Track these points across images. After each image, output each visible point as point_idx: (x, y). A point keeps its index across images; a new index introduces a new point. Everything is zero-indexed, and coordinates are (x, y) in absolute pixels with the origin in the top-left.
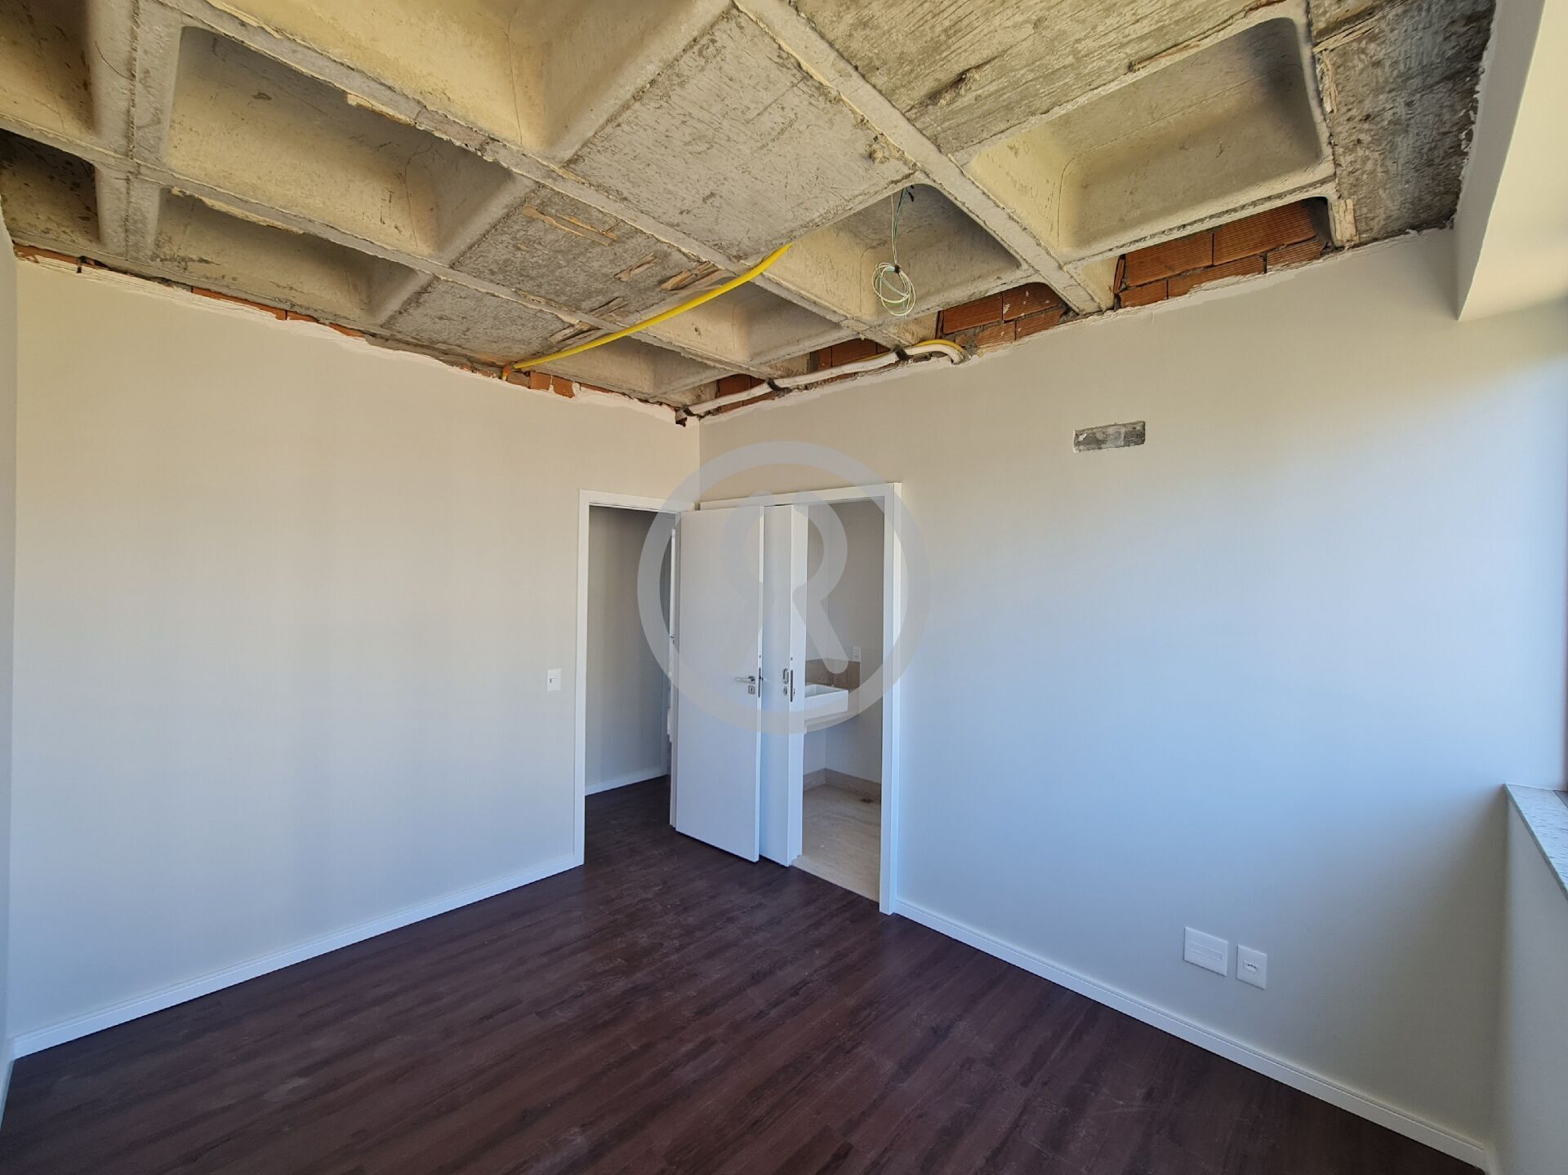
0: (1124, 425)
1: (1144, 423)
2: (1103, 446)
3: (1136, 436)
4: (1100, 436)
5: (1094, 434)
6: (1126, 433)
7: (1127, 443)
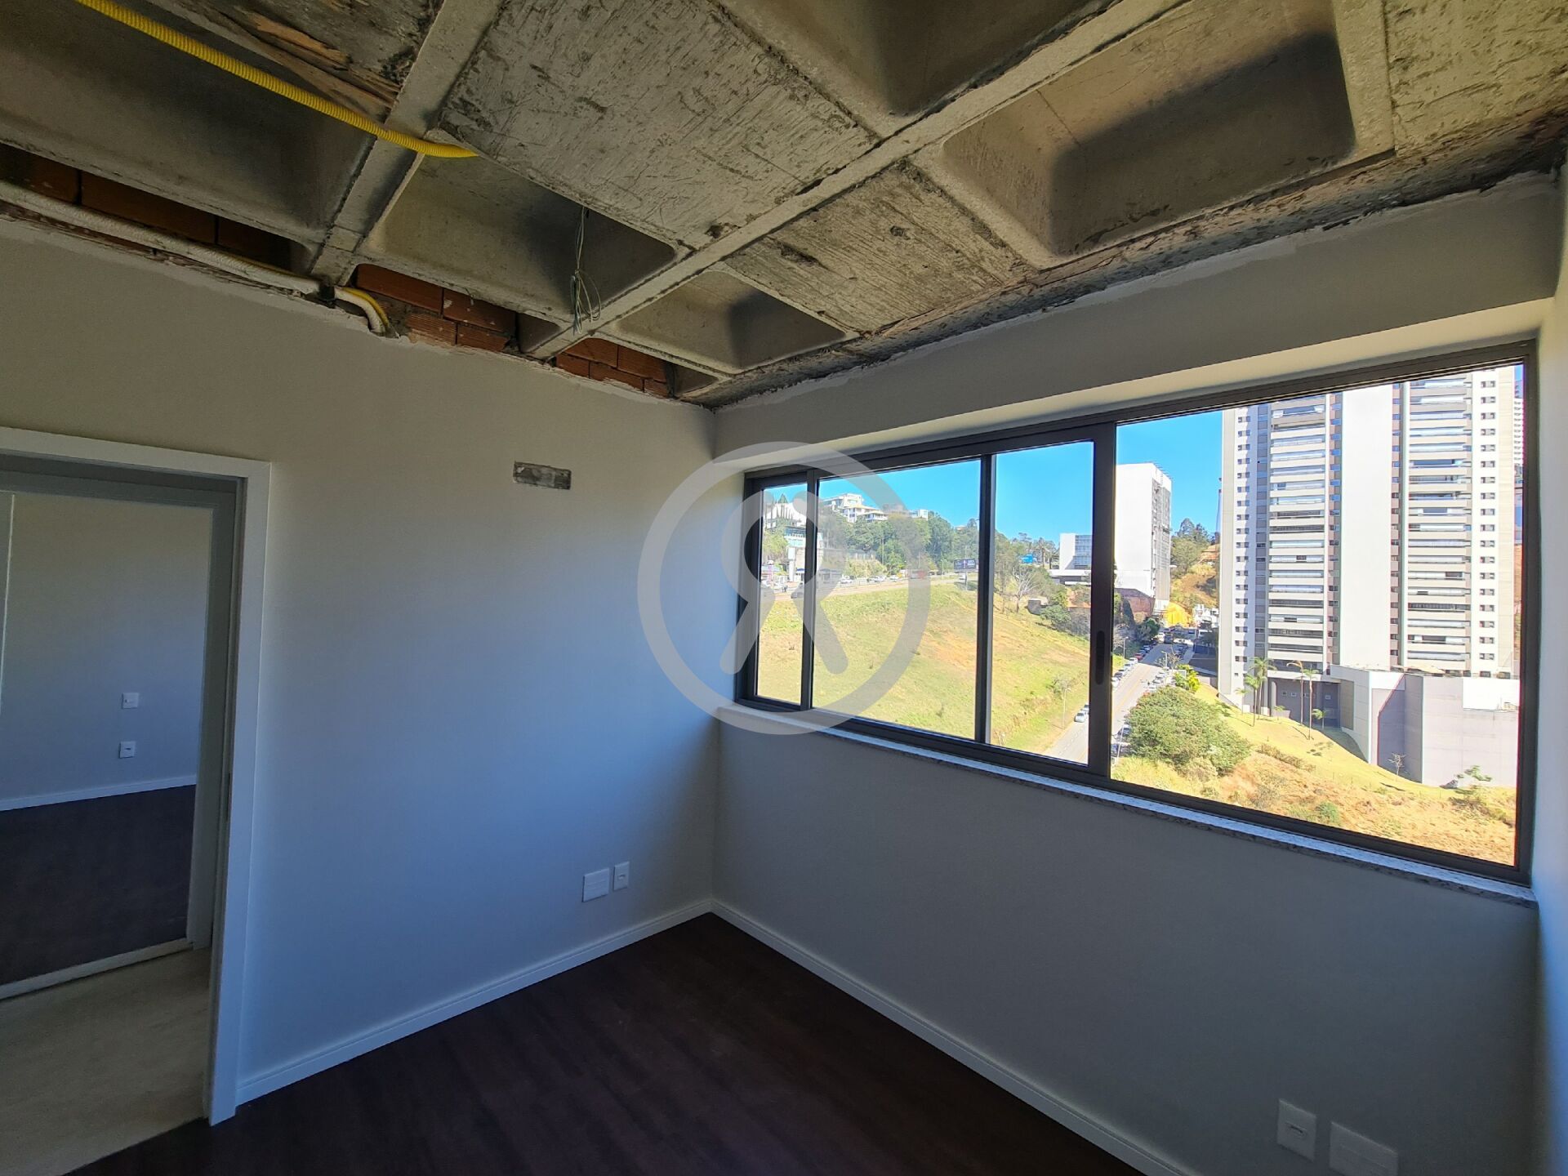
0: (555, 469)
1: (570, 473)
2: (538, 482)
3: (564, 481)
4: (535, 473)
5: (531, 469)
6: (556, 477)
7: (557, 486)
